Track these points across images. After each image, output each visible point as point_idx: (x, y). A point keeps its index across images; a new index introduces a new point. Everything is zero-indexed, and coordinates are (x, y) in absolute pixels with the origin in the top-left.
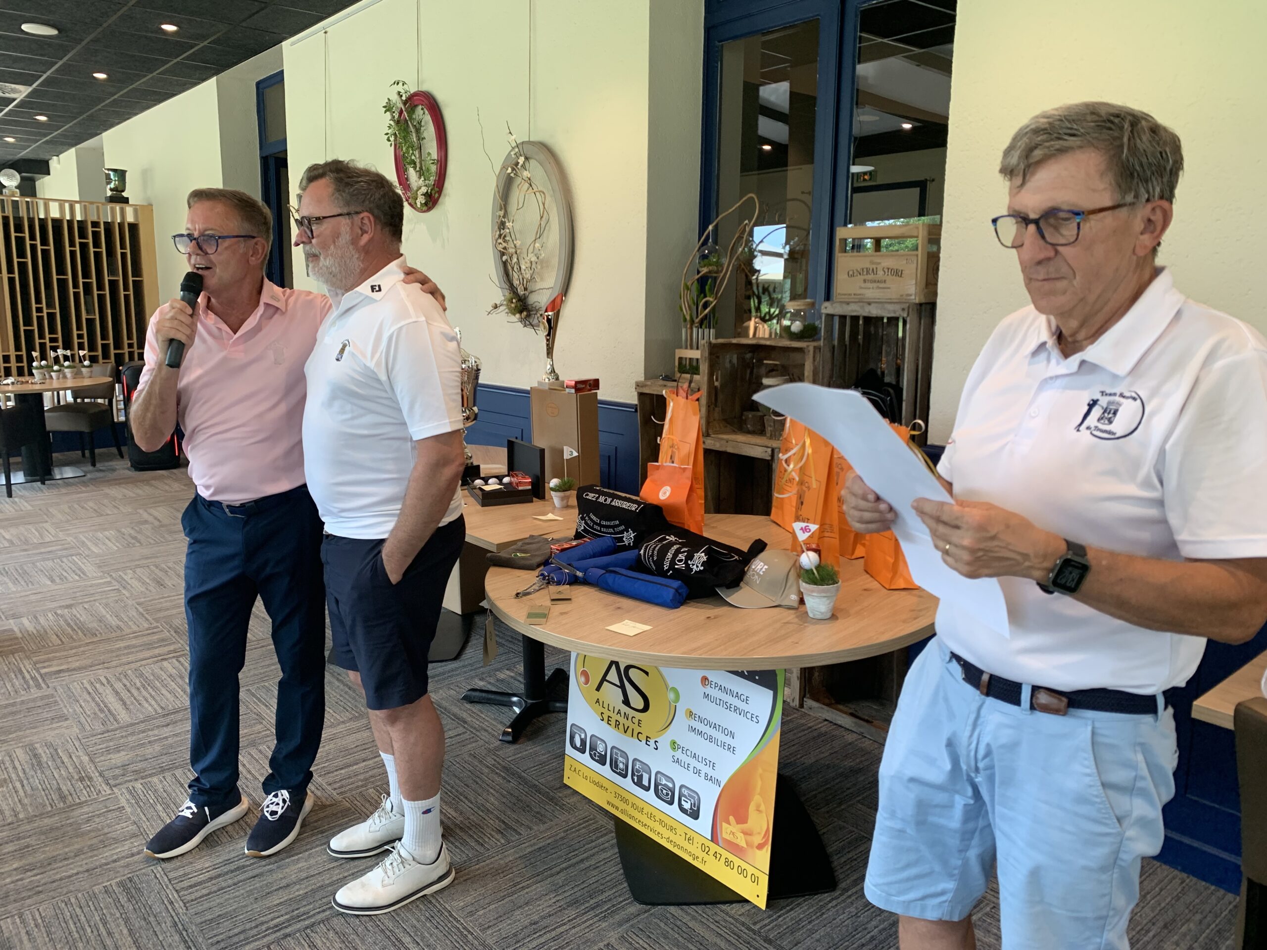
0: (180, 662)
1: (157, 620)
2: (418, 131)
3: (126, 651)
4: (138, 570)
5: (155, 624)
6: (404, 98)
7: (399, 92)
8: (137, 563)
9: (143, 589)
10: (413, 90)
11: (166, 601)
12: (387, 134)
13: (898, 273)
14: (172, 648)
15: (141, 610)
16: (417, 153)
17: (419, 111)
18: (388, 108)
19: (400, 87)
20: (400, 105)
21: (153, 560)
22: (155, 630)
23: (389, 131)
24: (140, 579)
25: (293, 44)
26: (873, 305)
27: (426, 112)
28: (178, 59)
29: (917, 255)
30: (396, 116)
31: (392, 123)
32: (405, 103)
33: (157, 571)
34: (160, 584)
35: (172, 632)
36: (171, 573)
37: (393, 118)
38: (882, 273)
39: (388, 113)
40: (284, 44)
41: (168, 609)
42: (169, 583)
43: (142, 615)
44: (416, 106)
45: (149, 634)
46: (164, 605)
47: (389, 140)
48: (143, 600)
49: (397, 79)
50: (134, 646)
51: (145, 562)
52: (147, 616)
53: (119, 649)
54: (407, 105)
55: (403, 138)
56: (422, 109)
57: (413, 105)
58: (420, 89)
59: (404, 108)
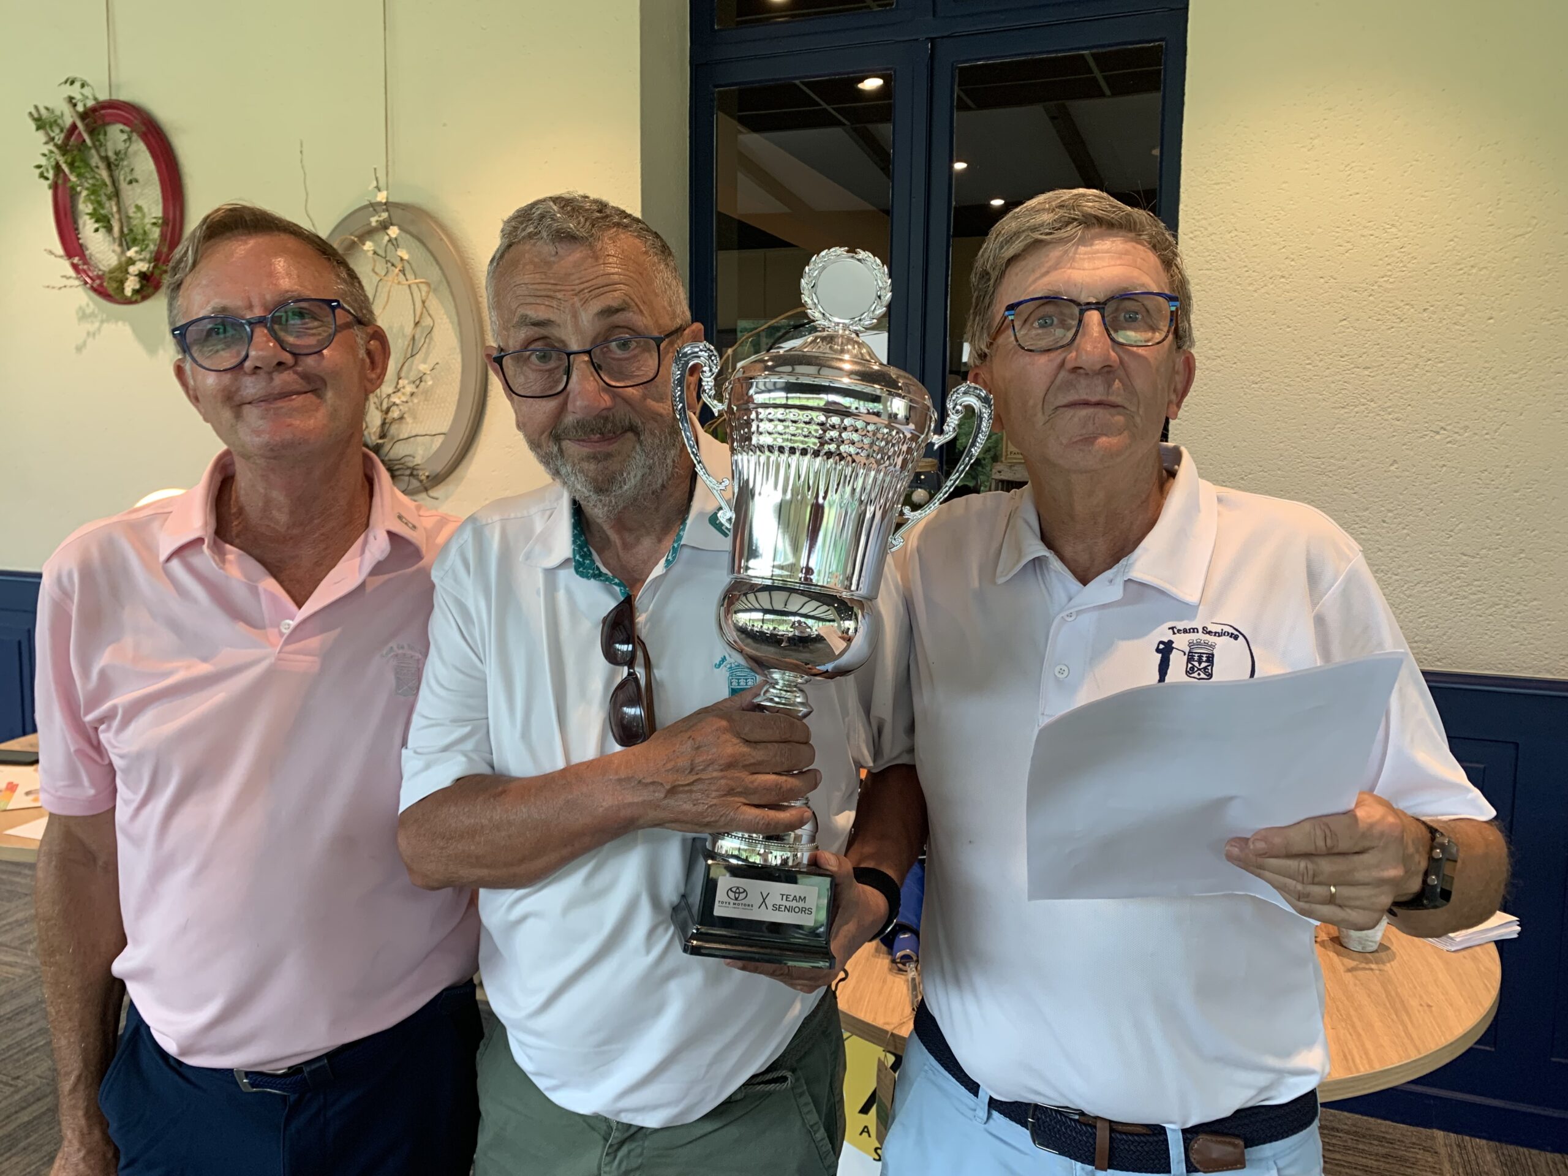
2: (111, 165)
6: (80, 108)
7: (71, 99)
10: (103, 97)
12: (39, 167)
16: (113, 203)
17: (116, 135)
18: (41, 123)
19: (75, 91)
20: (69, 118)
23: (43, 161)
27: (135, 136)
30: (59, 138)
31: (51, 147)
37: (52, 139)
44: (106, 124)
47: (42, 176)
49: (71, 75)
54: (86, 121)
55: (79, 176)
56: (122, 131)
57: (100, 122)
58: (114, 97)
59: (80, 124)
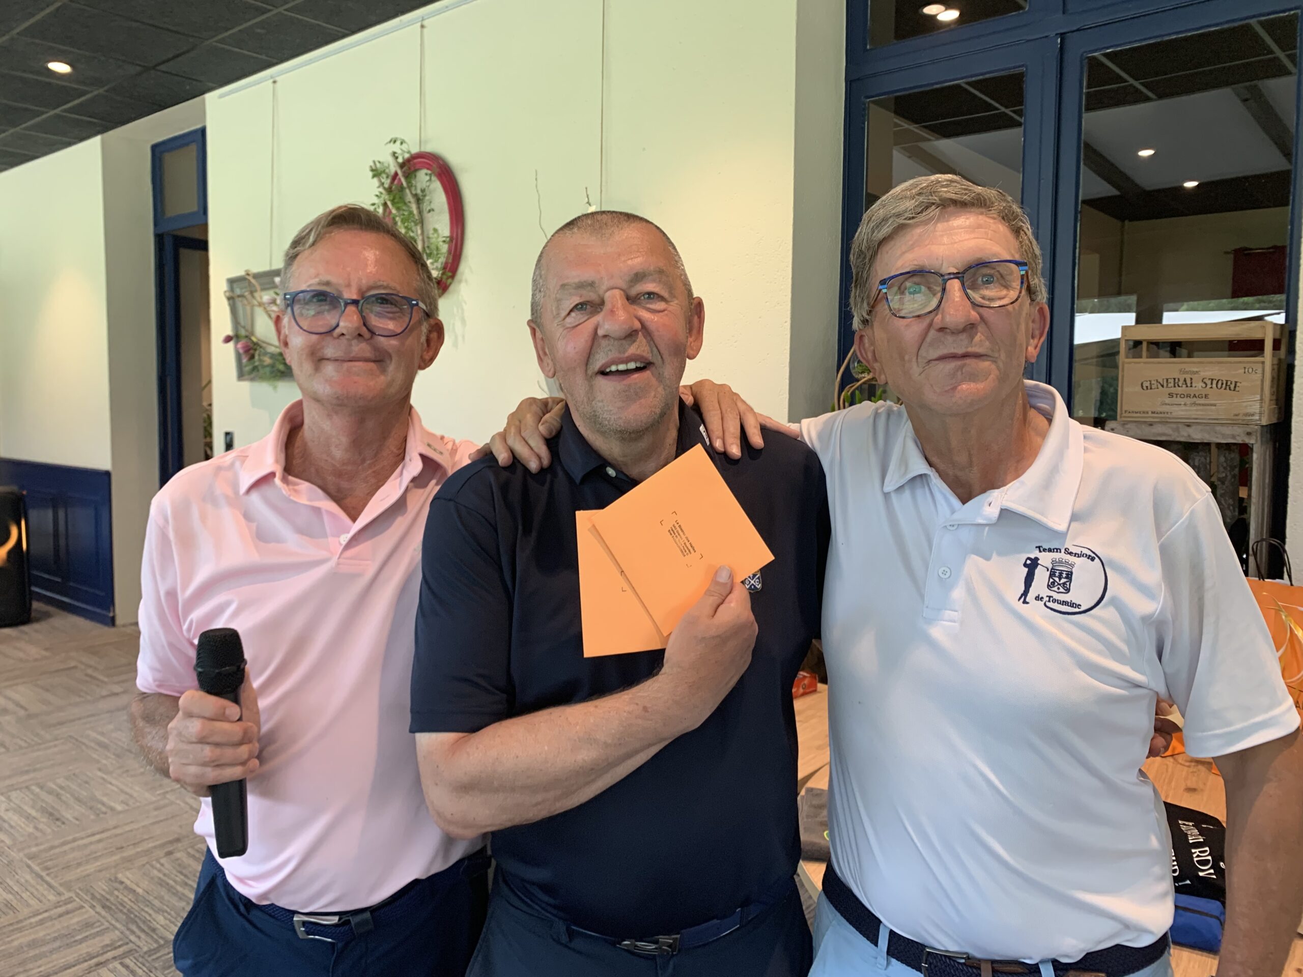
0: (127, 967)
1: (68, 886)
2: (419, 200)
3: (32, 953)
4: (14, 795)
5: (67, 895)
6: (400, 160)
7: (394, 154)
8: (8, 782)
9: (31, 830)
10: (415, 150)
11: (73, 849)
13: (1230, 386)
14: (107, 939)
15: (37, 869)
16: (419, 228)
17: (423, 177)
18: (377, 173)
19: (396, 148)
20: (393, 168)
21: (32, 775)
22: (70, 906)
23: (376, 200)
24: (19, 811)
25: (221, 96)
26: (1194, 427)
27: (434, 178)
28: (57, 111)
29: (1263, 363)
30: (387, 183)
31: (381, 190)
32: (402, 166)
33: (43, 795)
34: (54, 817)
35: (99, 908)
36: (66, 796)
37: (382, 184)
38: (1201, 384)
39: (375, 180)
40: (210, 97)
41: (79, 864)
42: (68, 815)
43: (41, 877)
44: (416, 170)
45: (60, 916)
46: (71, 856)
48: (34, 849)
49: (393, 136)
50: (44, 942)
51: (21, 779)
52: (48, 879)
53: (20, 949)
54: (405, 169)
55: (398, 209)
56: (426, 174)
57: (413, 169)
58: (423, 150)
59: (399, 172)
